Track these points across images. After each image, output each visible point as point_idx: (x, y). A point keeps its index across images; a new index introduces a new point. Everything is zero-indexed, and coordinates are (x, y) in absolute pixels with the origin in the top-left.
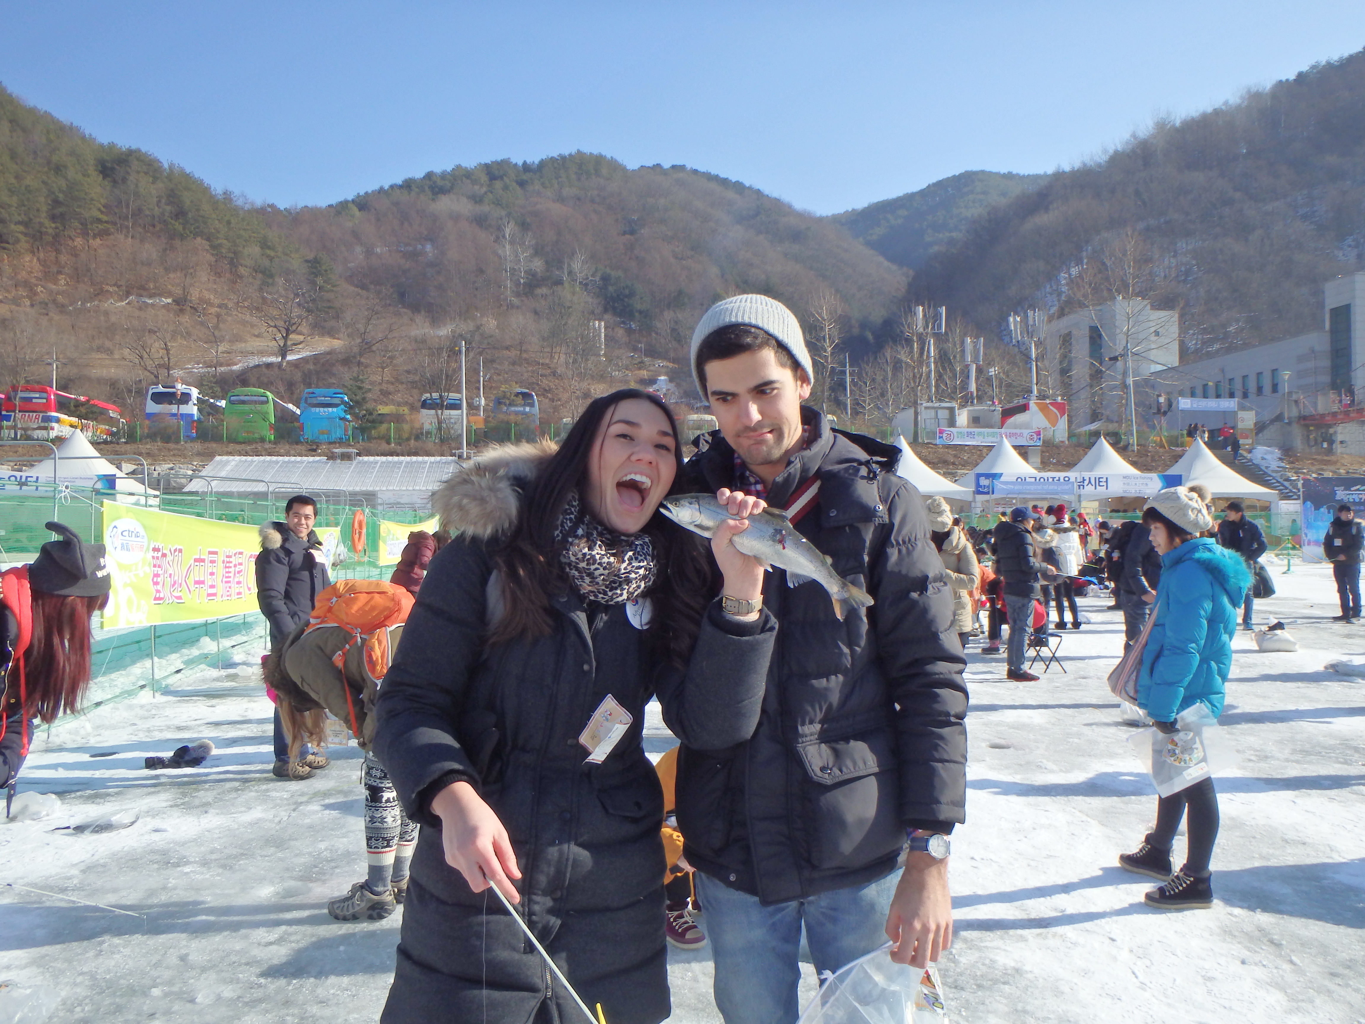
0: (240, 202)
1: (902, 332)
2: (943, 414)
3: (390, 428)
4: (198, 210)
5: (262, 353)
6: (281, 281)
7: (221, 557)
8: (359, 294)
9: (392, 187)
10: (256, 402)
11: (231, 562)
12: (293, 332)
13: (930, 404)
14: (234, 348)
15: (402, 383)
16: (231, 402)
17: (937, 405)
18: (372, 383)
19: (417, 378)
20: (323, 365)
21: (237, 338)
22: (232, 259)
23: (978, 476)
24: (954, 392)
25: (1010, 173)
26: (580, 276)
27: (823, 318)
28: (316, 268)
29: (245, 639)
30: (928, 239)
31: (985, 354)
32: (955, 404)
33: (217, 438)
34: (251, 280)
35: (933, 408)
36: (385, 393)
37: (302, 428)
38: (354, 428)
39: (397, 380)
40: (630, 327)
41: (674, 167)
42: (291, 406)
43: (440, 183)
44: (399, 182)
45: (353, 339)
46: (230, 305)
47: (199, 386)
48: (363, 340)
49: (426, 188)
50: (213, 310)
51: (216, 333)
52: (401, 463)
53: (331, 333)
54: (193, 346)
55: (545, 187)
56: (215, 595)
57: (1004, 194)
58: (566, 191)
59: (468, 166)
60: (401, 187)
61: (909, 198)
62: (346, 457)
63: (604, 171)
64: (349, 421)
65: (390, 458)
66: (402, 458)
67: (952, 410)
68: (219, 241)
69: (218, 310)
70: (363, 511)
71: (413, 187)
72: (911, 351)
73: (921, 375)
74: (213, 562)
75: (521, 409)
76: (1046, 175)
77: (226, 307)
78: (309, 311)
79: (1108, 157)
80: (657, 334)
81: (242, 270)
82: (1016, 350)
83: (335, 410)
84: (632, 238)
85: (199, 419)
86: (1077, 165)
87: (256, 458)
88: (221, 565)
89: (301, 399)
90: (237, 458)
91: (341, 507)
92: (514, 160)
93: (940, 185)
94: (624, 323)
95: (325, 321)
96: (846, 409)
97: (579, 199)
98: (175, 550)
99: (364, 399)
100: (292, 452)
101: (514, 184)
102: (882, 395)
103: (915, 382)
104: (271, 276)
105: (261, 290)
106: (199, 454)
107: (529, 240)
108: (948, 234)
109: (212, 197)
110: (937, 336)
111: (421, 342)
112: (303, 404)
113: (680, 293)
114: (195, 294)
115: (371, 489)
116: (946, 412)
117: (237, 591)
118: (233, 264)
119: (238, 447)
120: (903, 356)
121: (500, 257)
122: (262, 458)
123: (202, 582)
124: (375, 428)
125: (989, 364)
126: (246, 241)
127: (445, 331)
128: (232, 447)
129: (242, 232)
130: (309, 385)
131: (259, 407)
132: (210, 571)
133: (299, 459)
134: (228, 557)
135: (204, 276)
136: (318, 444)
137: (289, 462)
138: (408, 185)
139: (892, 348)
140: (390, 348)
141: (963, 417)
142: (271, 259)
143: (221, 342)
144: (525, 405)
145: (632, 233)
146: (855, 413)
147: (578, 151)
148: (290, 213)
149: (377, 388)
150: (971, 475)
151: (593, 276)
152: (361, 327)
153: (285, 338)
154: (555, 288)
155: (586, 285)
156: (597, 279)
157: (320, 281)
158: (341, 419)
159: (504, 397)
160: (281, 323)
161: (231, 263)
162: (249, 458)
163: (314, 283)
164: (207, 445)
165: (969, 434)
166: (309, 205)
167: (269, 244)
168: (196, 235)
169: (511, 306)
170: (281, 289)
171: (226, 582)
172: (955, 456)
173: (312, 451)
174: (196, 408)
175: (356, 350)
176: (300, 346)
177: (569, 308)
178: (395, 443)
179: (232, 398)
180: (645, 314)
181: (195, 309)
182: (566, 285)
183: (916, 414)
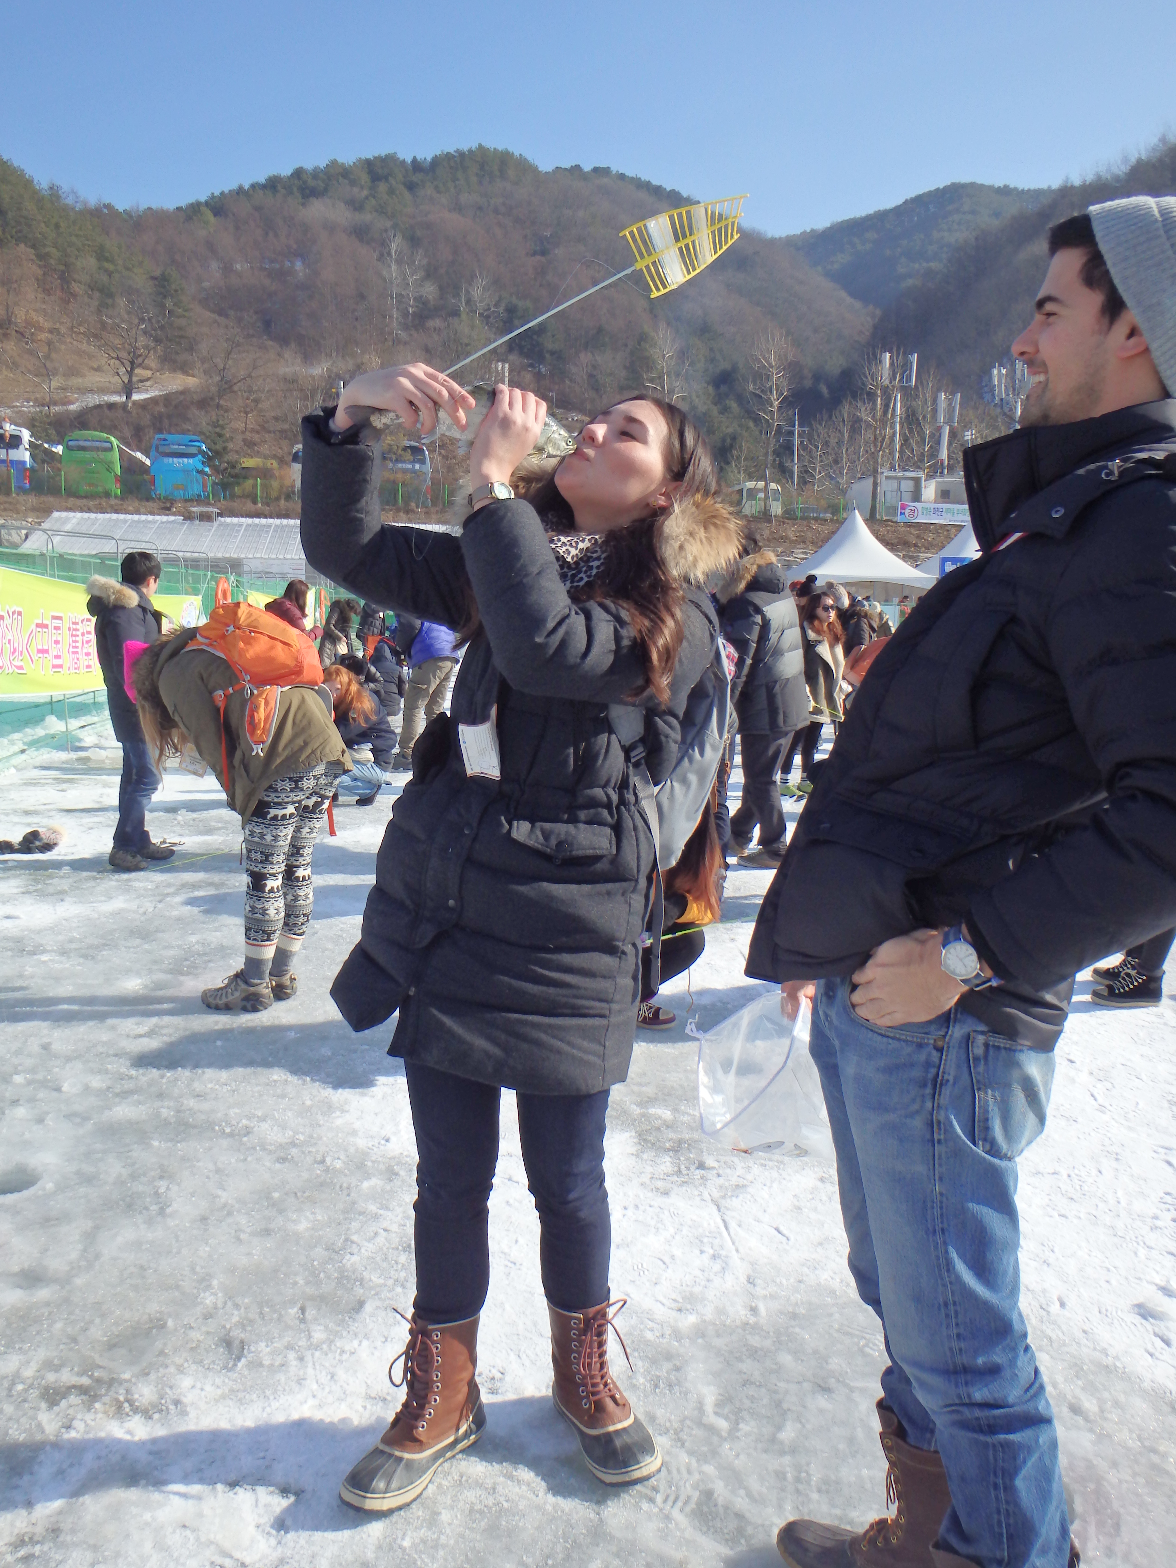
0: (70, 201)
1: (864, 384)
2: (907, 486)
3: (255, 486)
4: (19, 209)
5: (102, 391)
6: (122, 302)
7: (66, 624)
8: (215, 321)
9: (253, 186)
10: (98, 449)
11: (77, 630)
12: (140, 365)
13: (892, 474)
14: (70, 383)
15: (270, 432)
16: (68, 448)
17: (900, 474)
18: (235, 431)
19: (286, 426)
20: (176, 407)
21: (72, 372)
22: (63, 272)
23: (944, 560)
24: (922, 461)
25: (1006, 187)
26: (480, 307)
27: (770, 365)
28: (164, 287)
29: (95, 719)
30: (901, 270)
31: (961, 414)
32: (921, 475)
33: (54, 491)
34: (86, 300)
35: (896, 478)
36: (250, 444)
37: (153, 482)
38: (214, 483)
39: (264, 428)
40: (539, 372)
41: (596, 170)
42: (139, 455)
43: (311, 183)
44: (262, 180)
45: (211, 377)
46: (63, 330)
47: (31, 426)
48: (222, 379)
49: (295, 189)
50: (44, 336)
51: (48, 364)
52: (270, 526)
53: (184, 368)
54: (21, 379)
55: (439, 192)
56: (61, 666)
57: (997, 215)
58: (464, 198)
59: (345, 161)
60: (264, 187)
61: (881, 217)
62: (206, 518)
63: (511, 173)
64: (208, 475)
65: (256, 521)
66: (270, 521)
67: (917, 481)
68: (47, 250)
69: (49, 336)
70: (227, 579)
71: (279, 187)
72: (874, 409)
73: (883, 439)
74: (57, 628)
75: (410, 466)
76: (1050, 191)
77: (58, 331)
78: (157, 340)
79: (1129, 168)
80: (571, 380)
81: (76, 287)
82: (999, 410)
83: (191, 461)
84: (543, 259)
85: (32, 467)
86: (1090, 177)
87: (100, 516)
88: (67, 633)
89: (150, 447)
90: (79, 515)
91: (201, 573)
92: (401, 156)
93: (918, 201)
94: (531, 365)
95: (177, 353)
96: (792, 478)
97: (480, 208)
98: (14, 613)
99: (225, 448)
100: (143, 510)
101: (401, 187)
102: (836, 462)
103: (875, 446)
104: (111, 295)
105: (99, 312)
106: (34, 509)
107: (420, 259)
108: (925, 265)
109: (35, 192)
110: (906, 391)
111: (291, 382)
112: (153, 453)
113: (600, 330)
114: (20, 315)
115: (235, 556)
116: (911, 484)
117: (86, 663)
118: (65, 278)
119: (79, 502)
120: (864, 414)
121: (384, 280)
122: (107, 516)
123: (47, 651)
124: (238, 484)
125: (965, 426)
126: (78, 250)
127: (319, 370)
128: (72, 501)
129: (74, 239)
130: (160, 431)
131: (102, 455)
132: (54, 638)
133: (150, 518)
134: (74, 623)
135: (30, 292)
136: (173, 502)
137: (139, 521)
138: (273, 184)
139: (851, 403)
140: (255, 388)
141: (930, 491)
142: (110, 274)
143: (54, 375)
144: (414, 462)
145: (543, 253)
146: (803, 482)
147: (480, 145)
148: (131, 216)
149: (239, 438)
150: (935, 560)
151: (496, 306)
152: (219, 361)
153: (130, 373)
154: (450, 319)
155: (488, 317)
156: (501, 309)
157: (169, 303)
158: (198, 472)
159: (390, 451)
160: (123, 355)
161: (62, 278)
162: (93, 516)
163: (163, 306)
164: (44, 498)
165: (936, 511)
166: (154, 207)
167: (107, 254)
168: (18, 240)
169: (397, 341)
170: (123, 312)
171: (74, 653)
172: (918, 536)
173: (166, 509)
174: (28, 454)
175: (214, 389)
176: (148, 384)
177: (467, 345)
178: (263, 503)
179: (70, 443)
180: (558, 355)
181: (22, 334)
182: (464, 316)
183: (875, 485)
